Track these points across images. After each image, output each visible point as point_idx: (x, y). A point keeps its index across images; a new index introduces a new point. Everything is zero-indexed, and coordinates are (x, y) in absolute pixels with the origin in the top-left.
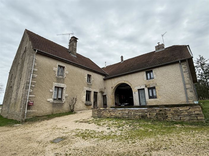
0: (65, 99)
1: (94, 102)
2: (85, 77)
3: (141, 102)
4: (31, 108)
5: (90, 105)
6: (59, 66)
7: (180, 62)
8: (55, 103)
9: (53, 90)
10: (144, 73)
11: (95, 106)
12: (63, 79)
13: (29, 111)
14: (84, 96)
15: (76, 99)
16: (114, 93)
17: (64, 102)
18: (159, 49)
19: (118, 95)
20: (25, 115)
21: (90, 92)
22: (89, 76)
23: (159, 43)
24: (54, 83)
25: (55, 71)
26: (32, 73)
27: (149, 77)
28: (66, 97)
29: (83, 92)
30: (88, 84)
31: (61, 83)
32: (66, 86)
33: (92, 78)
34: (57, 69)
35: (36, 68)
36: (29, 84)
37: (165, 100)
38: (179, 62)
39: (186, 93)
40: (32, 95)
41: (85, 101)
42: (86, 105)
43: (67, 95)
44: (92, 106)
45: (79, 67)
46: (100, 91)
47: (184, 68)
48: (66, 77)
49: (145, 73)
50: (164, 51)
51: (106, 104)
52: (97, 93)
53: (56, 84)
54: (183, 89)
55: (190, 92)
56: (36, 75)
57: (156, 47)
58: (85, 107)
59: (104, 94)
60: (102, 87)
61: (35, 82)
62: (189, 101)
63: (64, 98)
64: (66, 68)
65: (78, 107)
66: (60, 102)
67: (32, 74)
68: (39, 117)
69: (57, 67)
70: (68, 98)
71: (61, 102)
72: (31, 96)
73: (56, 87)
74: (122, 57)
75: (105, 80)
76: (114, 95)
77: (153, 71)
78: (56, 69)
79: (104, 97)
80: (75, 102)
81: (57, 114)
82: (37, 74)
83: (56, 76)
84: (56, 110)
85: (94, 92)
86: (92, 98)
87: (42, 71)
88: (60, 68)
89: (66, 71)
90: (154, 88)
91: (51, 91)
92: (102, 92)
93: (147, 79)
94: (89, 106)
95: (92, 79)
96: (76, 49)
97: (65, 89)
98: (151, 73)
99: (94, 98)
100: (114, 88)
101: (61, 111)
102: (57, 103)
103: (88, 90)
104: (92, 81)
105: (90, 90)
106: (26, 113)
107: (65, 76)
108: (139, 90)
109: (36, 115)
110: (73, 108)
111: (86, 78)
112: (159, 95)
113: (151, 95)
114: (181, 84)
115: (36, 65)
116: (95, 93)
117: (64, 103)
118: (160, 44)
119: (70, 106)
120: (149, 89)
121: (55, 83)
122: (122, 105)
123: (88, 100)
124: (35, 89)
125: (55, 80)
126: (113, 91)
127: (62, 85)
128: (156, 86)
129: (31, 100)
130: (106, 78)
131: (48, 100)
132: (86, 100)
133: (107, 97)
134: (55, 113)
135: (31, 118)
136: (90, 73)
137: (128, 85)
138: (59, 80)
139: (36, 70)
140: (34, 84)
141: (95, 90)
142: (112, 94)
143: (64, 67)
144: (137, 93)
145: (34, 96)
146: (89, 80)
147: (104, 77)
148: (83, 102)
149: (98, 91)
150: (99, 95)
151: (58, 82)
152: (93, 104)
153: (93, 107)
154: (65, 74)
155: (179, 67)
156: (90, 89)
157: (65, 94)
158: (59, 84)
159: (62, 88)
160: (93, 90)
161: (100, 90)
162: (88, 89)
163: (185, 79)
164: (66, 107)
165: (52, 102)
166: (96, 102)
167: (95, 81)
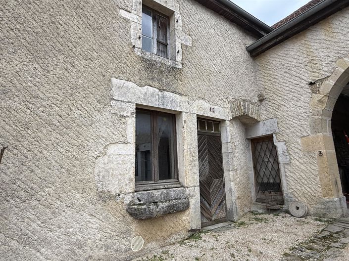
1: (205, 187)
2: (123, 13)
11: (215, 205)
14: (113, 150)
22: (157, 13)
30: (149, 65)
41: (131, 187)
42: (141, 215)
44: (192, 217)
46: (238, 114)
52: (217, 123)
59: (261, 131)
75: (255, 53)
76: (329, 134)
79: (262, 147)
86: (188, 158)
92: (246, 122)
95: (179, 39)
99: (201, 158)
100: (332, 82)
103: (155, 104)
104: (178, 47)
105: (169, 107)
126: (321, 108)
133: (280, 146)
141: (207, 106)
147: (249, 42)
149: (221, 112)
152: (195, 201)
156: (171, 101)
160: (189, 108)
162: (151, 97)
166: (216, 181)
167: (203, 53)
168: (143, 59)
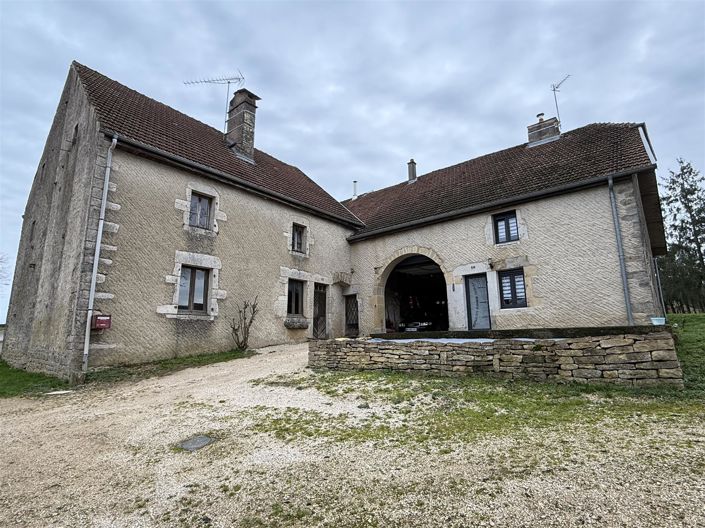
0: (216, 307)
1: (316, 320)
2: (285, 234)
3: (473, 320)
4: (104, 337)
5: (303, 328)
6: (194, 193)
7: (610, 182)
8: (184, 322)
9: (175, 276)
10: (486, 222)
11: (320, 330)
12: (211, 239)
13: (96, 346)
14: (280, 298)
15: (254, 307)
16: (383, 289)
17: (215, 317)
18: (541, 135)
19: (396, 294)
20: (85, 359)
21: (302, 283)
22: (299, 229)
23: (542, 114)
24: (177, 252)
25: (181, 212)
26: (102, 216)
27: (502, 234)
28: (220, 301)
29: (278, 284)
30: (295, 258)
31: (202, 253)
32: (219, 263)
33: (308, 235)
34: (188, 204)
35: (117, 200)
36: (94, 255)
37: (555, 311)
38: (607, 183)
39: (627, 290)
40: (105, 292)
41: (285, 314)
42: (289, 327)
43: (223, 293)
44: (309, 332)
45: (262, 198)
46: (337, 281)
47: (625, 204)
48: (218, 233)
49: (489, 220)
50: (557, 142)
51: (357, 324)
52: (325, 286)
53: (184, 257)
54: (616, 277)
55: (641, 285)
56: (117, 226)
57: (531, 129)
58: (285, 335)
59: (351, 292)
60: (343, 267)
61: (115, 248)
62: (636, 315)
63: (213, 303)
64: (218, 200)
65: (261, 335)
66: (199, 317)
67: (102, 222)
68: (129, 366)
69: (189, 198)
70: (228, 303)
71: (203, 318)
72: (101, 295)
73: (184, 266)
74: (412, 164)
75: (351, 242)
76: (383, 296)
77: (518, 213)
78: (184, 204)
79: (350, 301)
80: (252, 319)
81: (191, 356)
82: (120, 222)
83: (186, 228)
84: (187, 345)
85: (317, 285)
86: (309, 304)
87: (136, 212)
88: (200, 201)
89: (219, 214)
90: (519, 271)
91: (169, 279)
92: (342, 286)
93: (497, 241)
94: (300, 333)
95: (309, 241)
96: (253, 133)
97: (217, 275)
98: (512, 221)
99: (315, 305)
100: (383, 270)
101: (205, 347)
102: (190, 322)
103: (296, 277)
104: (308, 246)
105: (302, 278)
106: (86, 352)
107: (216, 229)
108: (467, 278)
109: (121, 360)
110: (246, 339)
111: (289, 235)
112: (536, 295)
113: (508, 295)
114: (612, 260)
115: (114, 190)
116: (320, 289)
117: (213, 322)
118: (545, 118)
119: (235, 330)
120: (501, 274)
121: (185, 253)
122: (408, 330)
123: (297, 312)
124: (114, 274)
125: (182, 244)
127: (206, 261)
128: (526, 263)
129: (102, 309)
130: (357, 236)
131: (161, 310)
132: (289, 311)
133: (359, 301)
134: (183, 354)
135: (105, 371)
136: (302, 220)
137: (431, 262)
138: (194, 243)
139: (116, 207)
140: (110, 255)
141: (320, 277)
142: (376, 291)
143: (211, 199)
144: (461, 288)
145: (111, 296)
146: (300, 244)
147: (349, 234)
148: (278, 318)
149: (327, 280)
150: (333, 294)
151: (191, 249)
152: (311, 326)
153: (311, 336)
154: (216, 223)
155: (607, 202)
156: (303, 276)
157: (217, 290)
158: (196, 254)
159: (207, 271)
160: (311, 278)
161: (336, 276)
162: (294, 274)
163: (626, 240)
164: (221, 334)
165: (175, 316)
166: (322, 318)
167: (320, 248)
168: (292, 256)
